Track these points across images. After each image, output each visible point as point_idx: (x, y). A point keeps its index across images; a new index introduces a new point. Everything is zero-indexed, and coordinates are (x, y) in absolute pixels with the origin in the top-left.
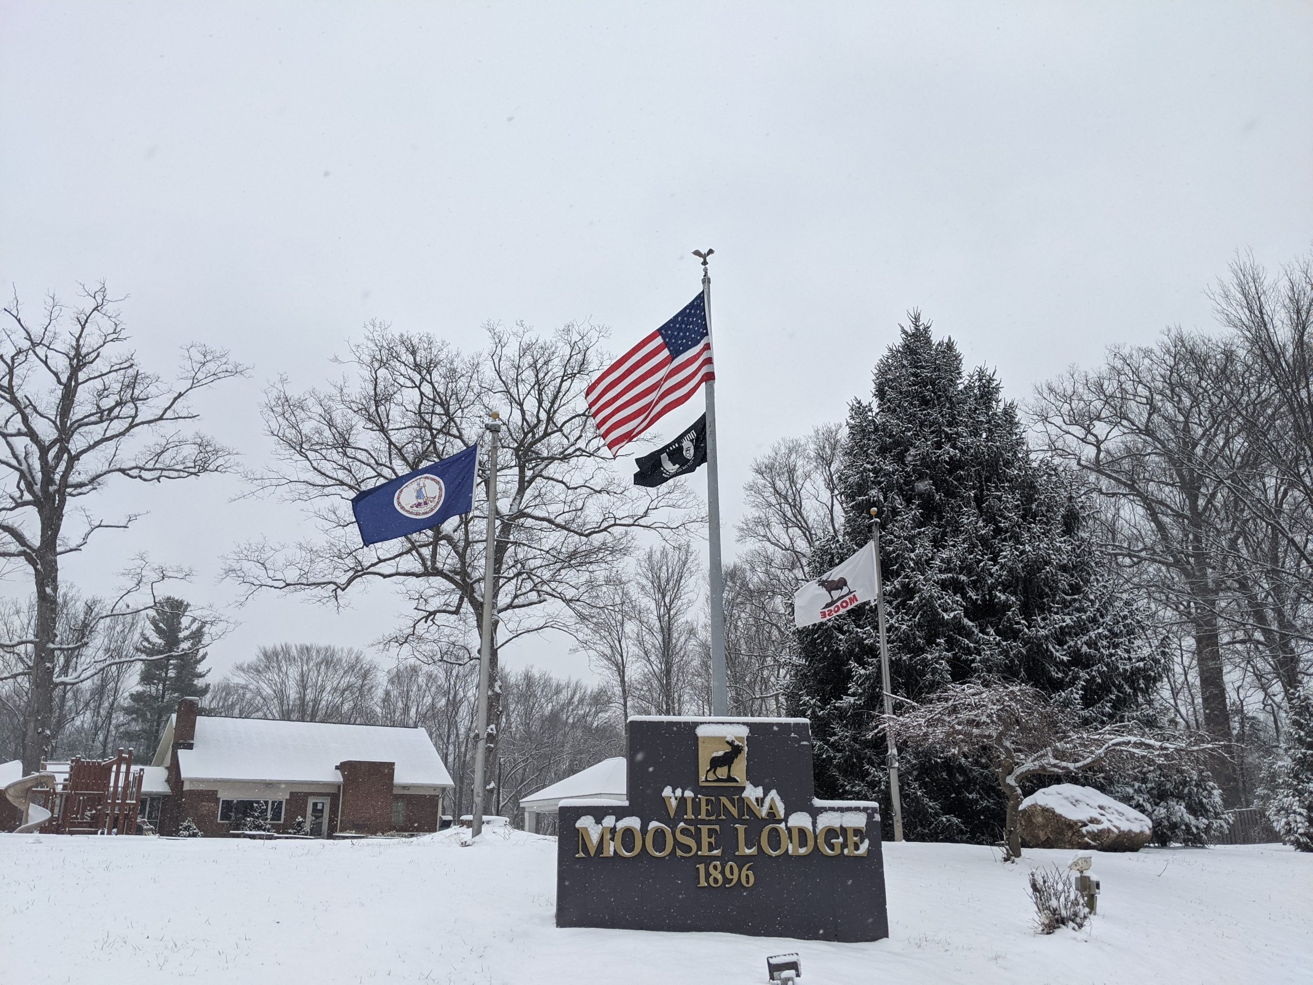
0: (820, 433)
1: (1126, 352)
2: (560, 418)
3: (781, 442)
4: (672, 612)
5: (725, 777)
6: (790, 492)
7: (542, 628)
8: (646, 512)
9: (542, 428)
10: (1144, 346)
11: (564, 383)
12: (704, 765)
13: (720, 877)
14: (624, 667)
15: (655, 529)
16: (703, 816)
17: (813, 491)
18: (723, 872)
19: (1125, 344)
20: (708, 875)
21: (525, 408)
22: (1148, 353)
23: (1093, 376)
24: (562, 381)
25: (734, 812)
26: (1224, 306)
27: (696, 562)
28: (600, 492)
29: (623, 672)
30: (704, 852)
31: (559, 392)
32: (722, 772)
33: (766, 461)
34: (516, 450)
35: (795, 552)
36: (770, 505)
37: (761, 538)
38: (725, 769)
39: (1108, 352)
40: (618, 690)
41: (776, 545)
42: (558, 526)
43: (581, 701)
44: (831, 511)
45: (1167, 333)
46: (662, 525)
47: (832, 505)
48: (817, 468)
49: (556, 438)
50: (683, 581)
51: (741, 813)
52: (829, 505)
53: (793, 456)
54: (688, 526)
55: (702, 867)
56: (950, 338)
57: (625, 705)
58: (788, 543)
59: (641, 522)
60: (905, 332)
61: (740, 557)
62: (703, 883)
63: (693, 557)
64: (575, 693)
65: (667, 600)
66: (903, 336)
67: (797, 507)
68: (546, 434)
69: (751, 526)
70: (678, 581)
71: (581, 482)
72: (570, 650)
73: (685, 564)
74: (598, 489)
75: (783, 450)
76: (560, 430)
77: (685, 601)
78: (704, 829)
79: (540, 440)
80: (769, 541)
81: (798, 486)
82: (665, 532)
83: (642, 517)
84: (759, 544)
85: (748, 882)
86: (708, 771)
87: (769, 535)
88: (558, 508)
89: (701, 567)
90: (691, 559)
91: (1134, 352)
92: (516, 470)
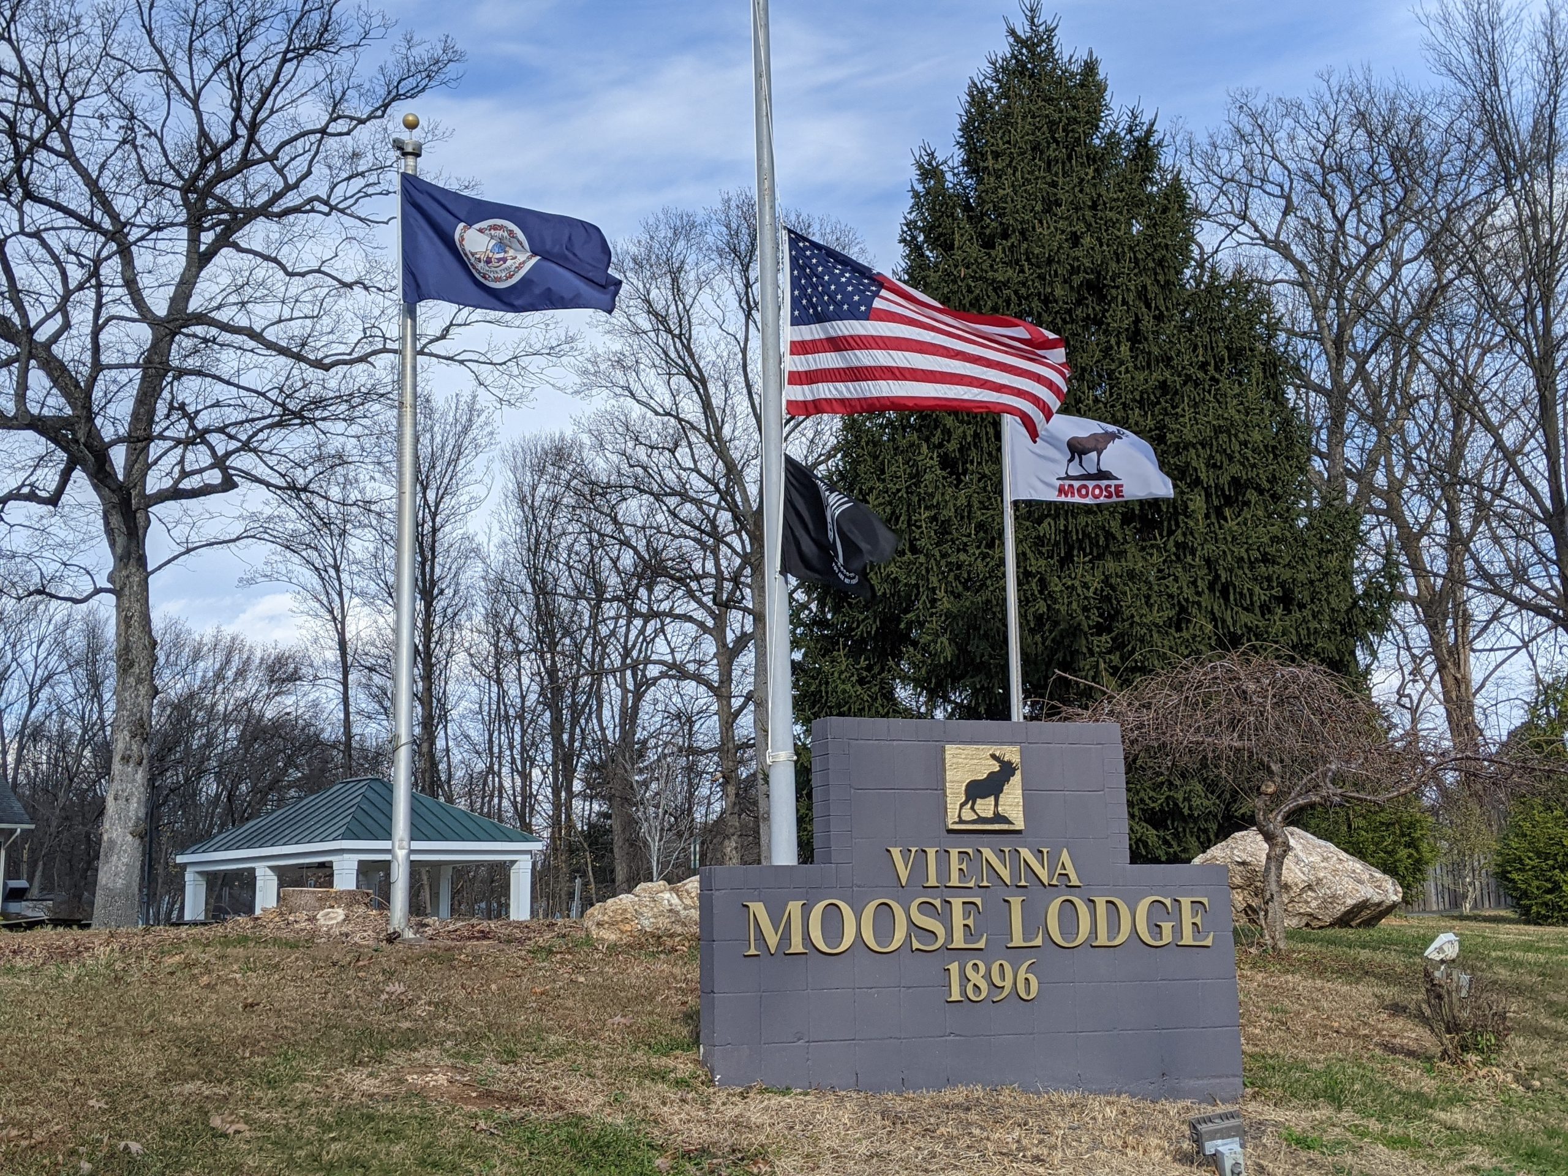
0: (733, 204)
1: (1258, 103)
2: (269, 137)
3: (661, 216)
4: (438, 519)
5: (990, 814)
6: (673, 308)
7: (238, 539)
8: (447, 330)
9: (238, 149)
10: (1287, 97)
11: (287, 65)
12: (955, 794)
13: (984, 985)
14: (344, 617)
15: (462, 362)
16: (955, 881)
17: (717, 313)
18: (988, 976)
19: (1258, 89)
20: (964, 979)
21: (202, 107)
22: (1292, 109)
23: (1202, 140)
24: (284, 61)
25: (1005, 874)
26: (1441, 38)
27: (488, 429)
28: (350, 286)
29: (343, 623)
30: (959, 942)
31: (276, 81)
32: (985, 807)
33: (634, 250)
34: (185, 191)
35: (680, 420)
36: (638, 332)
37: (618, 391)
38: (991, 800)
39: (1229, 100)
40: (332, 655)
41: (647, 405)
42: (270, 345)
43: (241, 673)
44: (744, 351)
45: (1326, 77)
46: (475, 357)
47: (746, 340)
48: (721, 267)
49: (261, 176)
50: (462, 462)
51: (1015, 874)
52: (741, 336)
53: (681, 244)
54: (524, 361)
55: (954, 967)
56: (1091, 53)
57: (345, 684)
58: (668, 404)
59: (434, 348)
60: (1012, 32)
61: (578, 423)
62: (956, 996)
63: (483, 418)
64: (228, 661)
65: (431, 496)
66: (1011, 40)
67: (684, 339)
68: (246, 163)
69: (602, 367)
70: (453, 461)
71: (315, 265)
72: (241, 580)
73: (466, 430)
74: (348, 279)
75: (664, 233)
76: (272, 158)
77: (465, 498)
78: (957, 903)
79: (231, 174)
80: (633, 395)
81: (688, 300)
82: (484, 370)
83: (437, 339)
84: (613, 401)
85: (1028, 993)
86: (962, 805)
87: (636, 387)
88: (272, 311)
89: (498, 438)
90: (479, 421)
91: (1271, 105)
92: (184, 232)
